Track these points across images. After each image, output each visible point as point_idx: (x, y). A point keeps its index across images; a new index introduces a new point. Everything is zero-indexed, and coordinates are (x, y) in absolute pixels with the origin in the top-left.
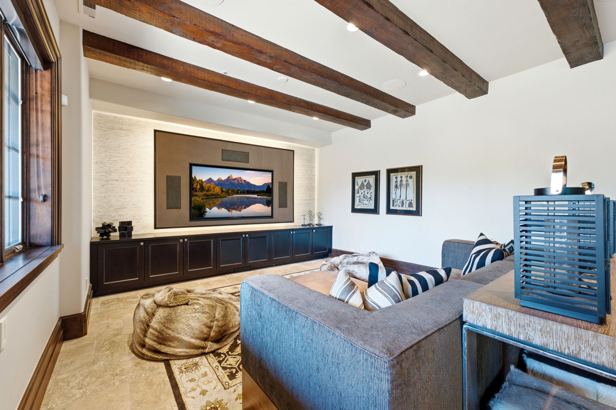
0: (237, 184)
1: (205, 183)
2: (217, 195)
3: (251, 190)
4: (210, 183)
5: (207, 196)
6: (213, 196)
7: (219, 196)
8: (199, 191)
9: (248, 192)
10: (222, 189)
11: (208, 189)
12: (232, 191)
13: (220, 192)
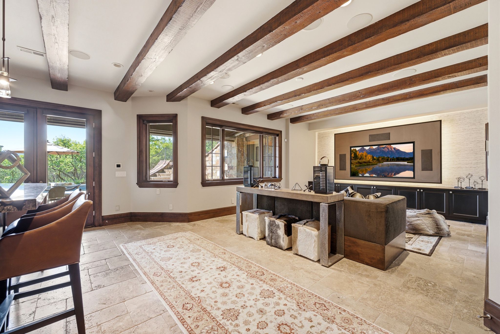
0: (387, 152)
1: (358, 152)
2: (369, 162)
3: (401, 157)
4: (362, 152)
5: (360, 164)
6: (365, 164)
7: (370, 164)
8: (353, 160)
9: (398, 159)
10: (373, 157)
11: (361, 157)
12: (383, 159)
13: (371, 160)
